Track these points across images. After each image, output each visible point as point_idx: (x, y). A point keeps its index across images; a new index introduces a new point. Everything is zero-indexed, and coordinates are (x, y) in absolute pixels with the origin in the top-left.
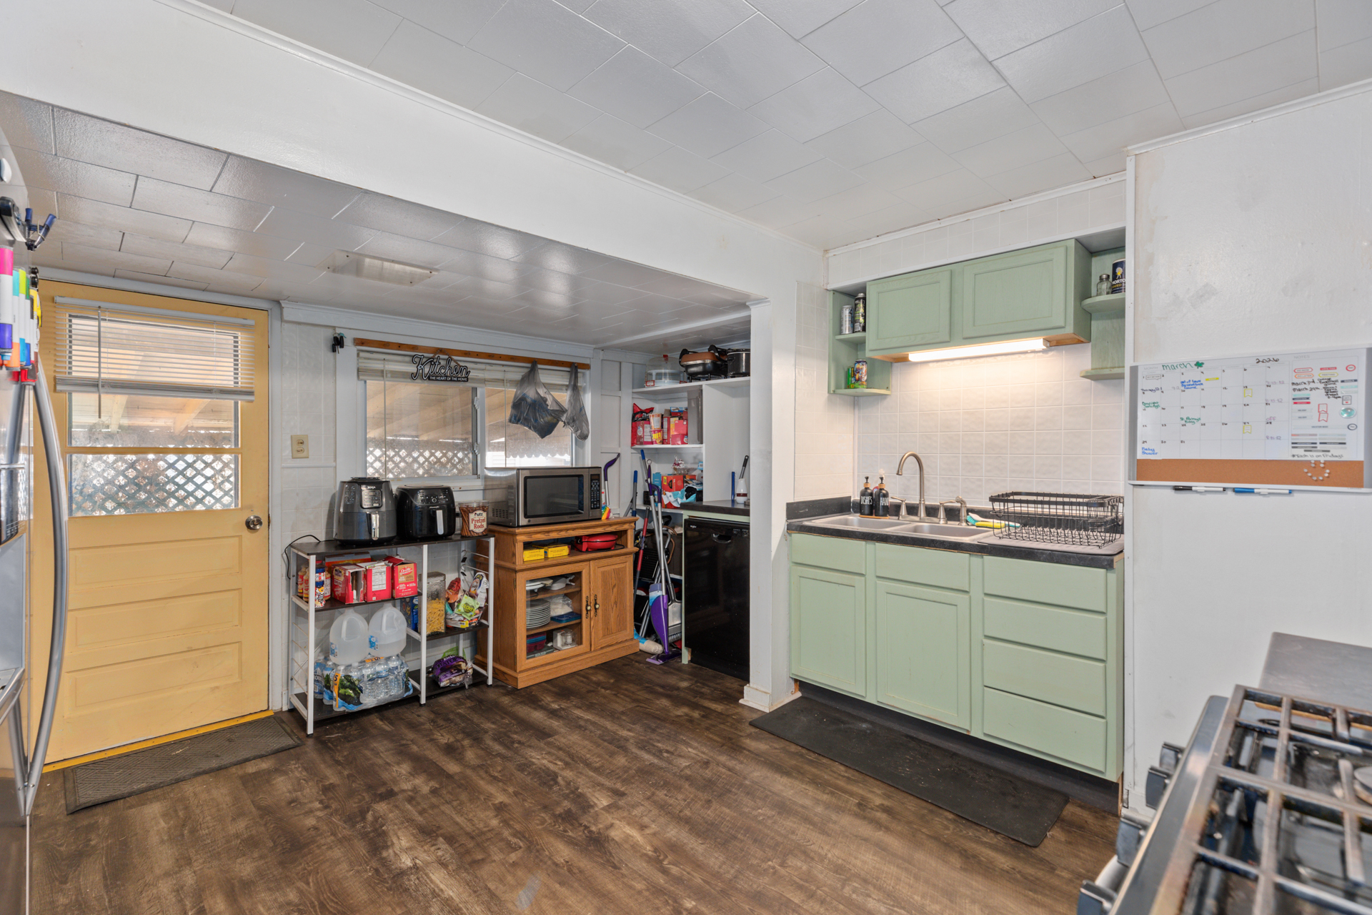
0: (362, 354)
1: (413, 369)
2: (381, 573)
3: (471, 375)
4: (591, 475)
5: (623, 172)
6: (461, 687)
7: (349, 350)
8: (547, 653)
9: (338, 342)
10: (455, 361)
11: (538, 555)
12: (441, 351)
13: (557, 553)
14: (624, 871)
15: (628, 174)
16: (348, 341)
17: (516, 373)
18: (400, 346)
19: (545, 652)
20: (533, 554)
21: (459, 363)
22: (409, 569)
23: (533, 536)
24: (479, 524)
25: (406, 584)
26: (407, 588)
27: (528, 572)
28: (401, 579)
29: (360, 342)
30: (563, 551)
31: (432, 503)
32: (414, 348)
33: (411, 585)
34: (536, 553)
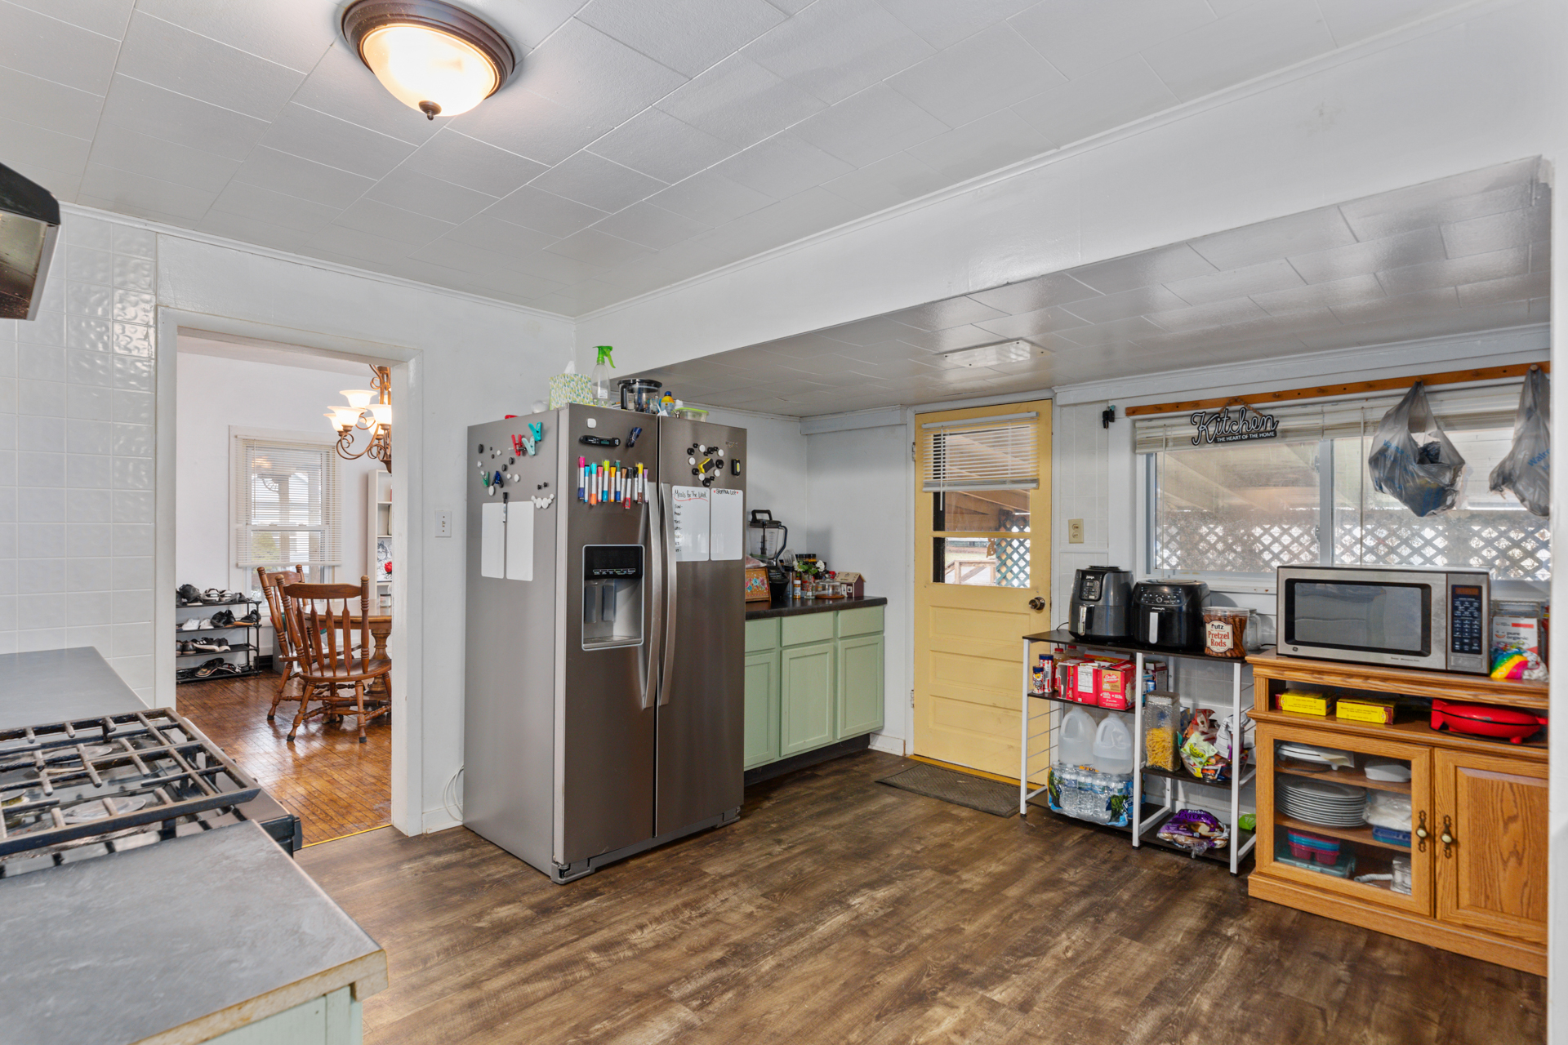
0: (1138, 424)
1: (1193, 431)
2: (1087, 673)
3: (1281, 426)
4: (1454, 587)
5: (1054, 151)
6: (1185, 853)
7: (1122, 423)
8: (1322, 872)
9: (1108, 417)
10: (1256, 410)
11: (1311, 707)
12: (1235, 400)
13: (1355, 714)
14: (874, 1024)
15: (1063, 148)
16: (1120, 413)
17: (1383, 404)
18: (1177, 406)
19: (1318, 869)
20: (1302, 703)
21: (1261, 412)
22: (1114, 677)
23: (1286, 673)
24: (1219, 640)
25: (1111, 693)
26: (1113, 698)
27: (1278, 727)
28: (1106, 686)
29: (1131, 411)
30: (1377, 715)
31: (1156, 602)
32: (1196, 404)
33: (1117, 696)
34: (1308, 704)
